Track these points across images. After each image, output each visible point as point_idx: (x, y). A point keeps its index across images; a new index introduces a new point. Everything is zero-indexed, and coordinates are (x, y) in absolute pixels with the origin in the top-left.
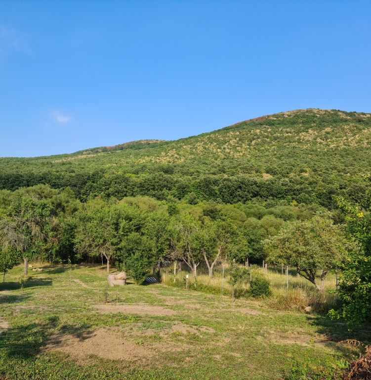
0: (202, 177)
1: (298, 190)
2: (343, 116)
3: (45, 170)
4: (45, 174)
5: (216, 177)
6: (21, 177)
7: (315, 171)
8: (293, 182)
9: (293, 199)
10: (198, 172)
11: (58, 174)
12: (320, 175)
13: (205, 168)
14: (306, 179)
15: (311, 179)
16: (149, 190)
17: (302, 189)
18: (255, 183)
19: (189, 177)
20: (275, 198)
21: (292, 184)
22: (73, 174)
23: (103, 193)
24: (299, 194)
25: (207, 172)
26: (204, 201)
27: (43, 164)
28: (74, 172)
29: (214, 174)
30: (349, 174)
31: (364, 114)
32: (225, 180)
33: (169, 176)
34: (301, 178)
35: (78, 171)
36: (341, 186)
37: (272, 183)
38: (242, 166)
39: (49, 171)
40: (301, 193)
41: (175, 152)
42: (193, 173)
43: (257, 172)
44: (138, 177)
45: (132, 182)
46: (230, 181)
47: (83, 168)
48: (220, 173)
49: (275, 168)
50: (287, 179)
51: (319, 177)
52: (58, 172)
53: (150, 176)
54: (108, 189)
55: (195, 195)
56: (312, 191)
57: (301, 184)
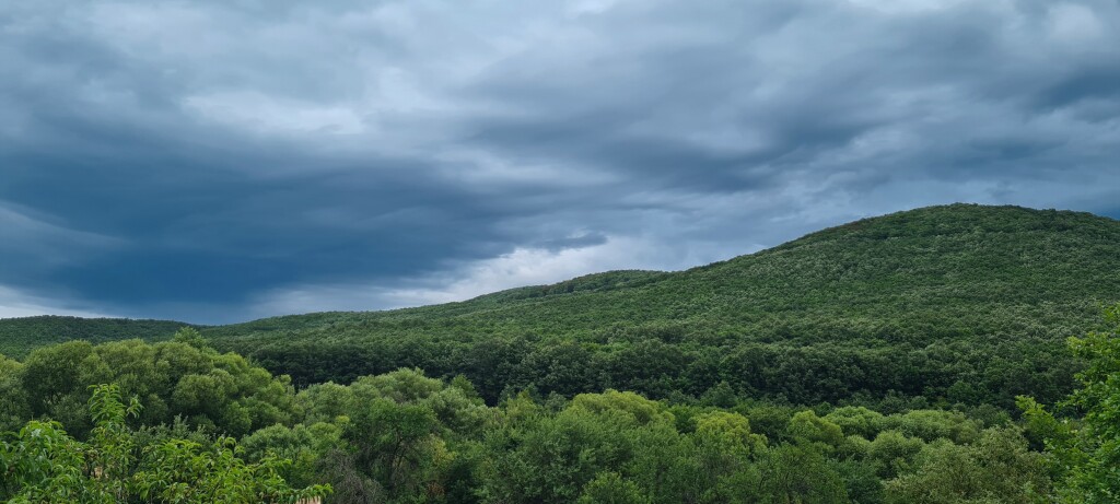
0: (743, 349)
1: (948, 375)
2: (1029, 219)
3: (411, 336)
4: (411, 346)
5: (773, 347)
6: (362, 352)
7: (981, 332)
8: (938, 359)
9: (939, 394)
10: (732, 337)
11: (438, 345)
12: (993, 342)
13: (747, 329)
14: (964, 352)
15: (973, 353)
16: (631, 377)
17: (954, 373)
18: (857, 360)
19: (714, 348)
20: (900, 392)
21: (933, 362)
22: (469, 346)
23: (533, 384)
24: (952, 382)
25: (751, 337)
26: (750, 400)
27: (406, 325)
28: (471, 341)
29: (767, 341)
31: (1071, 214)
32: (790, 354)
33: (672, 346)
34: (953, 348)
35: (479, 339)
36: (1039, 364)
37: (893, 360)
39: (419, 340)
40: (956, 380)
42: (723, 339)
44: (608, 350)
45: (596, 361)
46: (802, 355)
47: (489, 332)
48: (781, 340)
49: (896, 328)
50: (922, 352)
51: (991, 346)
52: (437, 341)
53: (632, 349)
54: (544, 375)
55: (729, 388)
56: (978, 375)
57: (952, 360)
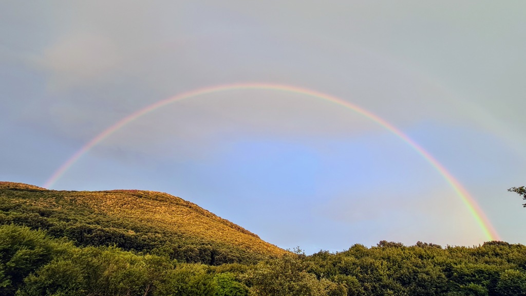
0: (78, 225)
1: (152, 246)
2: (182, 202)
5: (91, 226)
7: (164, 233)
12: (167, 237)
13: (81, 218)
14: (159, 238)
15: (162, 239)
17: (155, 245)
18: (123, 236)
19: (65, 223)
21: (149, 241)
24: (153, 248)
25: (83, 221)
29: (89, 223)
30: (184, 239)
31: (193, 204)
33: (45, 218)
34: (156, 237)
36: (180, 246)
37: (136, 238)
38: (114, 222)
41: (54, 200)
42: (70, 220)
43: (124, 228)
44: (7, 214)
46: (103, 231)
48: (95, 224)
49: (139, 227)
50: (146, 237)
53: (23, 216)
57: (155, 241)
